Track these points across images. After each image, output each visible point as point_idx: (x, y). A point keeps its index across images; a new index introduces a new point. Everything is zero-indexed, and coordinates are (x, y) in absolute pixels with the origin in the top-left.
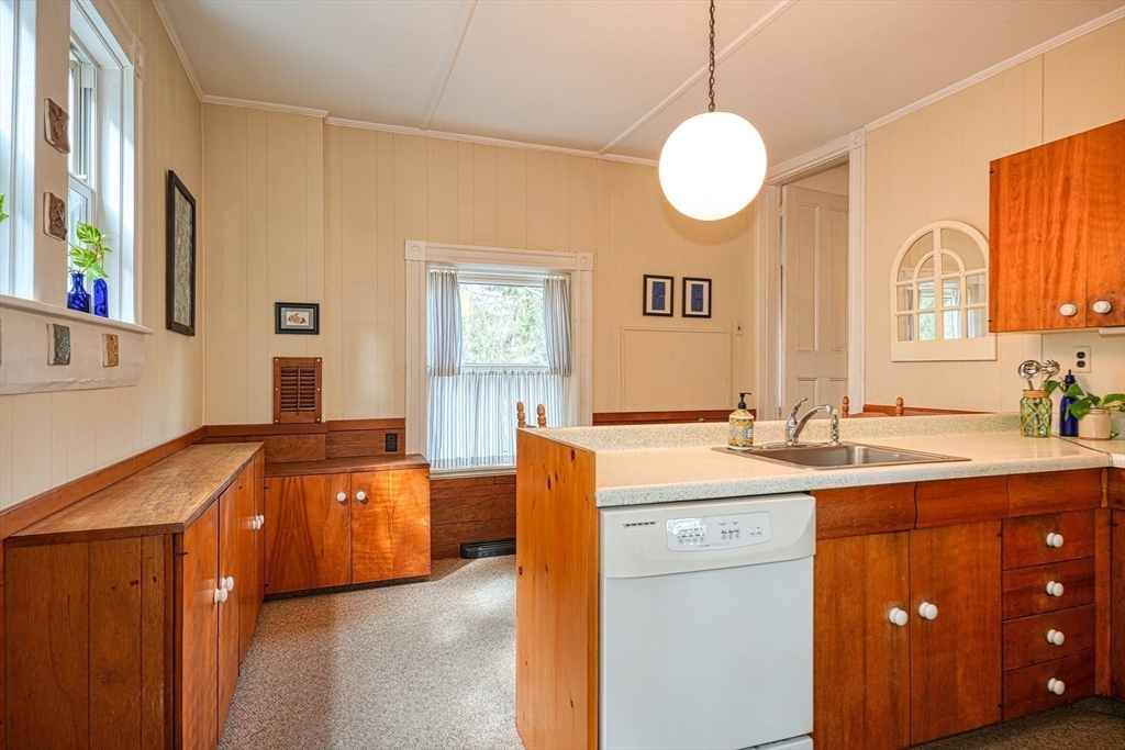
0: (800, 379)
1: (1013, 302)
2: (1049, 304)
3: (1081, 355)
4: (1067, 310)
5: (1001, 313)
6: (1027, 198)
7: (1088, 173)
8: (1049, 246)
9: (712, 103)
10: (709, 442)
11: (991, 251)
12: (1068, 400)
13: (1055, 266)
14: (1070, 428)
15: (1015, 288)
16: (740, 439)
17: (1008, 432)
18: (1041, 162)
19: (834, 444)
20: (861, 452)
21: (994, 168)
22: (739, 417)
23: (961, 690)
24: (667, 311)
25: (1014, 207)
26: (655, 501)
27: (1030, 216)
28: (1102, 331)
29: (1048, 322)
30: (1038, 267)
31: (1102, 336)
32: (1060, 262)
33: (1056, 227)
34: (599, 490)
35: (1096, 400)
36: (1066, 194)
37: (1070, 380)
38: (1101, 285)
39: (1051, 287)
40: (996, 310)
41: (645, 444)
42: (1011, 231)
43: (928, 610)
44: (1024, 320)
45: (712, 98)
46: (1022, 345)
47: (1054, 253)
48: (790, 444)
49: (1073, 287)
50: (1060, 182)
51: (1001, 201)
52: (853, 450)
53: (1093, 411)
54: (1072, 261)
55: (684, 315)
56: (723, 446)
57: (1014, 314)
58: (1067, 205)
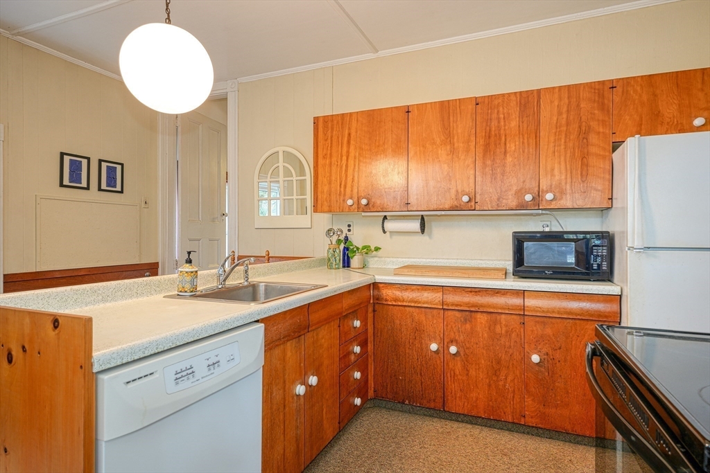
0: (190, 240)
1: (325, 197)
2: (342, 199)
3: (349, 226)
4: (350, 202)
5: (319, 202)
6: (331, 140)
7: (358, 133)
8: (341, 167)
9: (168, 18)
10: (160, 292)
11: (314, 167)
12: (346, 249)
13: (344, 179)
14: (347, 263)
15: (326, 189)
16: (188, 287)
17: (321, 268)
18: (338, 123)
19: (246, 284)
20: (263, 287)
21: (316, 121)
22: (187, 270)
23: (325, 422)
24: (84, 184)
25: (325, 145)
26: (152, 352)
27: (333, 151)
28: (363, 214)
29: (341, 208)
30: (337, 178)
31: (363, 216)
32: (346, 176)
33: (344, 158)
34: (96, 354)
35: (358, 249)
36: (349, 142)
37: (346, 239)
38: (364, 191)
39: (342, 189)
40: (317, 200)
41: (104, 300)
42: (324, 158)
43: (313, 380)
44: (330, 206)
45: (168, 14)
46: (323, 220)
47: (344, 172)
48: (220, 287)
49: (352, 191)
50: (346, 136)
51: (319, 140)
52: (258, 286)
53: (357, 254)
54: (352, 177)
55: (100, 189)
56: (173, 293)
57: (325, 203)
58: (349, 147)
